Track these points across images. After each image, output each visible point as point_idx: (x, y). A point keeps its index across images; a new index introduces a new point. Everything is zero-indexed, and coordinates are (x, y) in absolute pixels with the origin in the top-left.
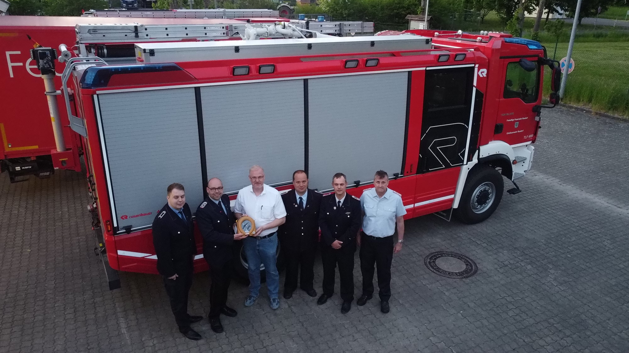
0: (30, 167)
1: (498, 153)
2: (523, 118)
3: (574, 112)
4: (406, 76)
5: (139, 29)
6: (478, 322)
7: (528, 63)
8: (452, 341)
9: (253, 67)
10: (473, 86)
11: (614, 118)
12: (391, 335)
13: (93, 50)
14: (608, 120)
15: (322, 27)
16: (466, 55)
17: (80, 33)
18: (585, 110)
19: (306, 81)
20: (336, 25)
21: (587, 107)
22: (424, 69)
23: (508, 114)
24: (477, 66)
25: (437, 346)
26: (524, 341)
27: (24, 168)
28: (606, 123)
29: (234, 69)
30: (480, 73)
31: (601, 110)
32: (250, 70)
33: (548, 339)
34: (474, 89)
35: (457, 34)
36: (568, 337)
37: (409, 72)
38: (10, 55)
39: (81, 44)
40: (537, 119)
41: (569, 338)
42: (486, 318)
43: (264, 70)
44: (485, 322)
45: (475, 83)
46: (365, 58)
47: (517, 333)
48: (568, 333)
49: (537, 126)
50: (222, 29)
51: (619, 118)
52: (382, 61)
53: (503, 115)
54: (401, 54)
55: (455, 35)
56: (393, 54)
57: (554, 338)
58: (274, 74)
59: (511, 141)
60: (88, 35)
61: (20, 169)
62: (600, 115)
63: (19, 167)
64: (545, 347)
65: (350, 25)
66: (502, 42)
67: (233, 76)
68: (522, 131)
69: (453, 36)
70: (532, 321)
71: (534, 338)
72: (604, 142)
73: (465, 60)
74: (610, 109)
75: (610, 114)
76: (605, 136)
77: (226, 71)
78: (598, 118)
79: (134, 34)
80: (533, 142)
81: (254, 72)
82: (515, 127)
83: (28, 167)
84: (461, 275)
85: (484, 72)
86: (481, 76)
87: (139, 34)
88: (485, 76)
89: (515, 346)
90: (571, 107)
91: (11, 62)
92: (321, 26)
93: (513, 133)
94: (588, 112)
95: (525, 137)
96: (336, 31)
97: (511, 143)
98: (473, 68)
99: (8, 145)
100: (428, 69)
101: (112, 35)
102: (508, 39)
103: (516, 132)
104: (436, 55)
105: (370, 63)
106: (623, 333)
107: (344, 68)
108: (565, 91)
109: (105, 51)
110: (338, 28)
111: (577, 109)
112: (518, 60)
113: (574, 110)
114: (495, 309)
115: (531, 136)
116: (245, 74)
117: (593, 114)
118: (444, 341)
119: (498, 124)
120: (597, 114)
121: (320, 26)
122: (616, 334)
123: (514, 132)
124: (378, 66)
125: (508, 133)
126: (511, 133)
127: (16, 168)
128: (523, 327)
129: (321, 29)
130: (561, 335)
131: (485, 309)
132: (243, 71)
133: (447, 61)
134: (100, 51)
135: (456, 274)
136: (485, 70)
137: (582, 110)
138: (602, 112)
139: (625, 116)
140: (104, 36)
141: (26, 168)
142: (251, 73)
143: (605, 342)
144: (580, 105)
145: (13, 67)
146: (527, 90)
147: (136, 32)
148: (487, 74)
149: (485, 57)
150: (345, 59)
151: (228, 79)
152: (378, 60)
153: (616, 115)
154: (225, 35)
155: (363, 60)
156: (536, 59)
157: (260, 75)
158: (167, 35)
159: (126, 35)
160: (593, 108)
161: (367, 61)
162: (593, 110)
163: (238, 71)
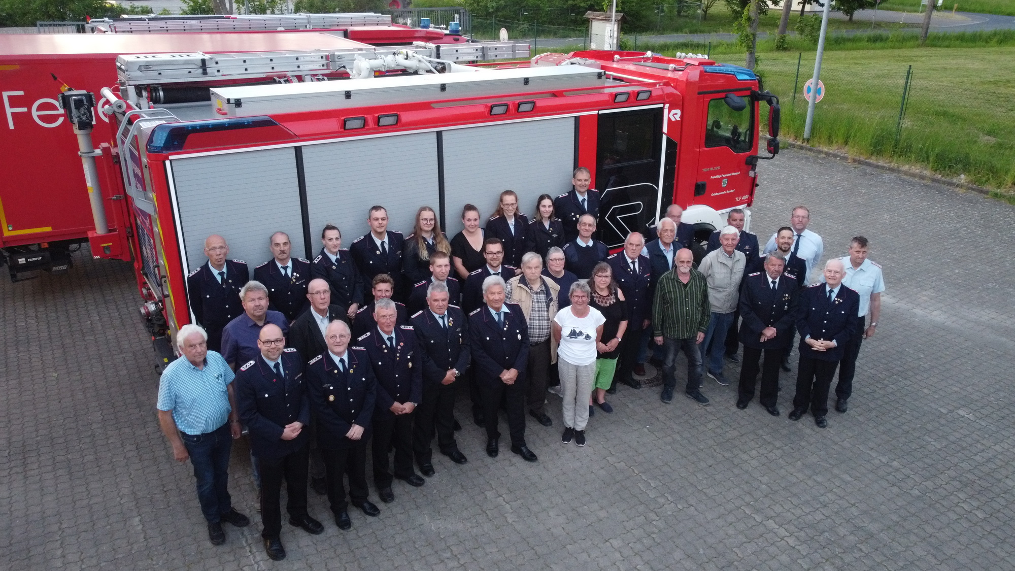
0: (40, 258)
1: (699, 222)
2: (733, 174)
3: (823, 159)
4: (572, 122)
5: (207, 63)
6: (669, 438)
7: (735, 98)
8: (635, 460)
9: (370, 118)
10: (661, 133)
11: (877, 167)
12: (558, 457)
13: (145, 94)
14: (869, 170)
15: (459, 52)
16: (651, 92)
17: (127, 71)
18: (839, 156)
19: (439, 134)
20: (477, 50)
21: (842, 152)
22: (596, 112)
23: (712, 169)
24: (667, 106)
25: (615, 467)
26: (723, 456)
27: (30, 260)
28: (866, 174)
29: (345, 122)
30: (671, 115)
31: (861, 156)
32: (365, 122)
33: (754, 453)
34: (664, 138)
35: (645, 56)
36: (778, 448)
37: (575, 117)
38: (10, 97)
39: (129, 85)
40: (752, 174)
41: (779, 451)
42: (678, 433)
43: (384, 121)
44: (677, 437)
45: (665, 130)
46: (517, 100)
47: (715, 447)
48: (778, 444)
49: (753, 184)
50: (320, 59)
51: (884, 167)
52: (539, 104)
53: (705, 170)
54: (565, 93)
55: (643, 58)
56: (556, 94)
57: (761, 451)
58: (399, 125)
59: (717, 205)
60: (139, 73)
61: (25, 262)
62: (860, 162)
63: (24, 259)
64: (748, 462)
65: (496, 49)
66: (701, 72)
67: (344, 131)
68: (732, 191)
69: (639, 60)
70: (735, 433)
71: (736, 452)
72: (859, 201)
73: (651, 99)
74: (872, 154)
75: (873, 160)
76: (861, 192)
77: (333, 125)
78: (855, 168)
79: (200, 71)
80: (749, 205)
81: (371, 124)
82: (723, 186)
83: (36, 259)
84: (650, 383)
85: (676, 114)
86: (673, 119)
87: (208, 70)
88: (678, 119)
89: (711, 462)
90: (821, 152)
91: (11, 107)
92: (457, 51)
93: (720, 194)
94: (844, 158)
95: (737, 199)
96: (477, 57)
97: (717, 207)
98: (662, 109)
99: (8, 227)
100: (601, 112)
101: (170, 72)
102: (708, 68)
103: (725, 192)
104: (611, 94)
105: (523, 108)
106: (845, 442)
107: (488, 115)
108: (813, 129)
109: (161, 93)
110: (480, 54)
111: (827, 154)
112: (723, 95)
113: (824, 156)
114: (691, 421)
115: (746, 197)
116: (359, 127)
117: (849, 161)
118: (624, 461)
119: (699, 182)
120: (855, 161)
121: (455, 52)
122: (836, 444)
123: (722, 193)
124: (536, 111)
125: (713, 195)
126: (717, 194)
127: (19, 260)
128: (724, 441)
129: (457, 56)
130: (770, 447)
131: (678, 423)
132: (357, 124)
133: (626, 101)
134: (154, 94)
135: (644, 382)
136: (678, 112)
137: (836, 156)
138: (862, 158)
139: (892, 164)
140: (160, 74)
141: (34, 259)
142: (368, 125)
143: (822, 452)
144: (833, 149)
145: (13, 114)
146: (740, 135)
147: (204, 68)
148: (682, 117)
149: (679, 94)
150: (491, 102)
151: (339, 135)
152: (534, 103)
153: (881, 163)
154: (325, 67)
155: (514, 103)
156: (748, 93)
157: (379, 127)
158: (246, 70)
159: (190, 72)
160: (850, 152)
161: (519, 105)
162: (850, 156)
163: (350, 125)
